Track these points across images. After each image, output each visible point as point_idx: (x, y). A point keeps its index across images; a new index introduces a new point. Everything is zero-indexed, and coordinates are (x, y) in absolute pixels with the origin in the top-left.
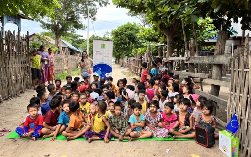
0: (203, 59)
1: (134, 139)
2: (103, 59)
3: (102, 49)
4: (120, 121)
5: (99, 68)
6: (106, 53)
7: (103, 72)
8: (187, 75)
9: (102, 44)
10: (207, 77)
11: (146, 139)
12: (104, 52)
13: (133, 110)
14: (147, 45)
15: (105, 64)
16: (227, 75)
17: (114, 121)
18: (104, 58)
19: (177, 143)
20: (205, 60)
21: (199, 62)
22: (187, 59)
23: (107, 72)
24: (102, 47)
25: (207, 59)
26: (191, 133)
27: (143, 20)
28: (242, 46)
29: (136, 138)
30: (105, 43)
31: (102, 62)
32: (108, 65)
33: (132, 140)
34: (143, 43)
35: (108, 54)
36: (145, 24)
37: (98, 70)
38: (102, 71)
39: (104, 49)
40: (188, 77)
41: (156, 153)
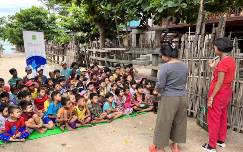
0: (143, 51)
1: (112, 120)
2: (36, 51)
3: (33, 41)
4: (98, 108)
5: (33, 61)
6: (38, 45)
7: (38, 65)
8: (128, 63)
9: (32, 36)
10: (148, 64)
11: (120, 118)
12: (36, 43)
13: (108, 98)
14: (58, 31)
15: (38, 56)
16: (136, 58)
17: (93, 110)
18: (37, 49)
19: (142, 116)
20: (145, 51)
21: (139, 53)
22: (128, 50)
23: (42, 64)
24: (33, 39)
25: (147, 50)
26: (149, 108)
27: (46, 4)
28: (143, 34)
29: (113, 119)
30: (35, 35)
31: (35, 54)
32: (42, 57)
33: (111, 121)
34: (53, 28)
35: (41, 45)
36: (49, 8)
37: (32, 63)
38: (36, 63)
39: (36, 41)
40: (128, 64)
41: (135, 126)
